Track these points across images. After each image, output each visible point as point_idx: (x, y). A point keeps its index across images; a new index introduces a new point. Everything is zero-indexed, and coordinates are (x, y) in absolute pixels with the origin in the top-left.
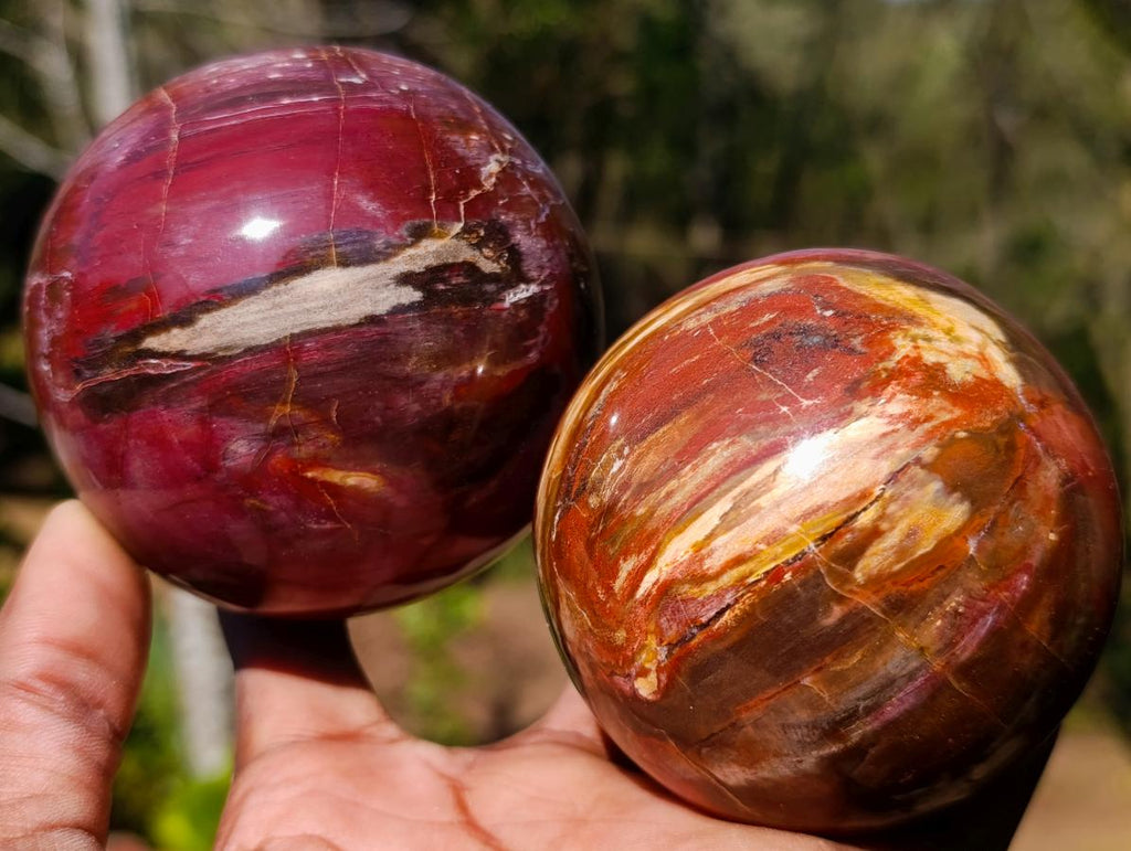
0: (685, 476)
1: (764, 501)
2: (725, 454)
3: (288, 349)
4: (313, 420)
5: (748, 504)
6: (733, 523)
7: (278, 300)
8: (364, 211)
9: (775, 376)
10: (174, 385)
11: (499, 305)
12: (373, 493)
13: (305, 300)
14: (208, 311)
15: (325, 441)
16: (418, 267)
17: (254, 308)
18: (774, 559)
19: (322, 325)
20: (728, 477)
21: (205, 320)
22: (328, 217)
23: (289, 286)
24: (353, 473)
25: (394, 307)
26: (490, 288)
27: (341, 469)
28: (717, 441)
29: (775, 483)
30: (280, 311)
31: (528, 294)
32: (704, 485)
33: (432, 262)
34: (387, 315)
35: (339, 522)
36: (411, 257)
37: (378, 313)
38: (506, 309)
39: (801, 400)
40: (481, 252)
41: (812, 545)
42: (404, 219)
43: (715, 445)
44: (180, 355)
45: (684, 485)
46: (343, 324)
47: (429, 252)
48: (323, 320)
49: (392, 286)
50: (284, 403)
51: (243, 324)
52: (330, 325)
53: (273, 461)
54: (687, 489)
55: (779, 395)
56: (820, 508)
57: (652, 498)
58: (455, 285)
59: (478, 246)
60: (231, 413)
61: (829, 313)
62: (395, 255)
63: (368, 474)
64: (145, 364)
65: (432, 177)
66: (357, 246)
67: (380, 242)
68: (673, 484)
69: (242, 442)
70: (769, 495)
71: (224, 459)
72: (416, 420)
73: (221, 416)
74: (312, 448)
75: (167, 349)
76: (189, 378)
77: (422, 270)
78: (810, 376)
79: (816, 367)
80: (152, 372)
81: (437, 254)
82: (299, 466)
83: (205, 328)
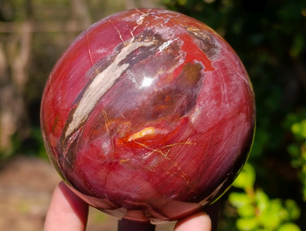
3: (99, 106)
4: (118, 121)
7: (89, 94)
8: (100, 53)
10: (78, 141)
11: (158, 52)
12: (153, 134)
13: (96, 89)
14: (74, 112)
15: (126, 126)
16: (124, 57)
17: (84, 101)
19: (104, 92)
21: (75, 115)
22: (91, 62)
23: (89, 88)
24: (142, 131)
25: (122, 73)
26: (152, 49)
27: (137, 132)
30: (91, 97)
31: (168, 45)
33: (128, 53)
34: (120, 76)
35: (152, 151)
36: (120, 56)
37: (118, 78)
38: (162, 52)
40: (144, 41)
42: (113, 47)
44: (75, 131)
46: (109, 88)
47: (125, 51)
48: (103, 91)
49: (118, 67)
50: (107, 122)
51: (84, 108)
52: (106, 91)
53: (117, 143)
58: (138, 55)
59: (142, 40)
60: (96, 136)
62: (115, 59)
63: (147, 128)
64: (69, 142)
65: (119, 32)
66: (103, 64)
67: (108, 58)
69: (104, 143)
71: (104, 153)
72: (149, 102)
73: (94, 139)
74: (124, 131)
75: (71, 132)
76: (80, 136)
77: (125, 57)
80: (72, 142)
81: (129, 50)
82: (125, 139)
83: (76, 117)
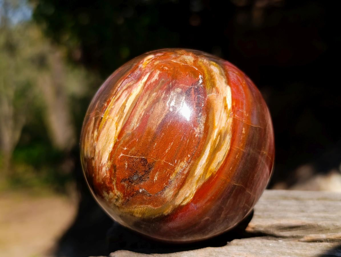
0: (142, 111)
1: (116, 119)
2: (133, 125)
5: (120, 114)
6: (122, 107)
9: (135, 158)
18: (110, 106)
20: (129, 118)
28: (138, 127)
29: (115, 126)
32: (134, 112)
39: (123, 155)
41: (103, 116)
43: (138, 126)
45: (141, 108)
54: (140, 108)
55: (130, 152)
56: (104, 127)
57: (151, 100)
61: (141, 191)
68: (146, 107)
70: (116, 121)
78: (127, 164)
79: (127, 168)
